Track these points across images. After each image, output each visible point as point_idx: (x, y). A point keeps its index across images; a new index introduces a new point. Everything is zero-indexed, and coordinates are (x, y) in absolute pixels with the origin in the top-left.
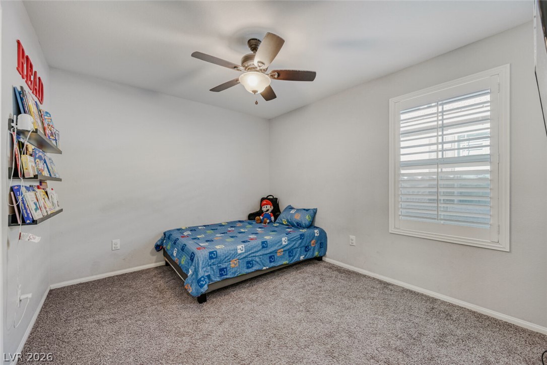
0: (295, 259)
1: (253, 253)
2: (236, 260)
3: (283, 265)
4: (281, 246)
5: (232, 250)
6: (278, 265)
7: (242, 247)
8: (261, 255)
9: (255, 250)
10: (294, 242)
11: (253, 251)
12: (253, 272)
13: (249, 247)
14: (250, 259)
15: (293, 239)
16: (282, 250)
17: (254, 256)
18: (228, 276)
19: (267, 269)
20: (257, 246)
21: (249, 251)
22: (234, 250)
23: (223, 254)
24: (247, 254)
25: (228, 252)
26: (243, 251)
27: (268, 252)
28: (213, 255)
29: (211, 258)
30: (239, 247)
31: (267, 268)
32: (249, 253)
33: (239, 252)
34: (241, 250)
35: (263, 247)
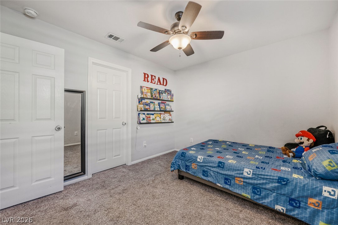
0: (264, 201)
1: (209, 166)
2: (196, 165)
3: (241, 195)
4: (241, 176)
5: (194, 157)
6: (235, 191)
7: (202, 158)
8: (215, 171)
9: (211, 165)
10: (264, 181)
11: (208, 165)
12: (207, 181)
13: (207, 160)
14: (206, 170)
15: (262, 177)
16: (242, 180)
17: (208, 169)
18: (189, 172)
19: (220, 187)
20: (213, 162)
21: (206, 163)
22: (196, 157)
23: (188, 156)
24: (203, 164)
25: (191, 157)
26: (201, 161)
27: (223, 173)
28: (183, 154)
29: (182, 156)
30: (199, 157)
31: (222, 186)
32: (205, 164)
33: (198, 160)
34: (200, 160)
35: (219, 166)
